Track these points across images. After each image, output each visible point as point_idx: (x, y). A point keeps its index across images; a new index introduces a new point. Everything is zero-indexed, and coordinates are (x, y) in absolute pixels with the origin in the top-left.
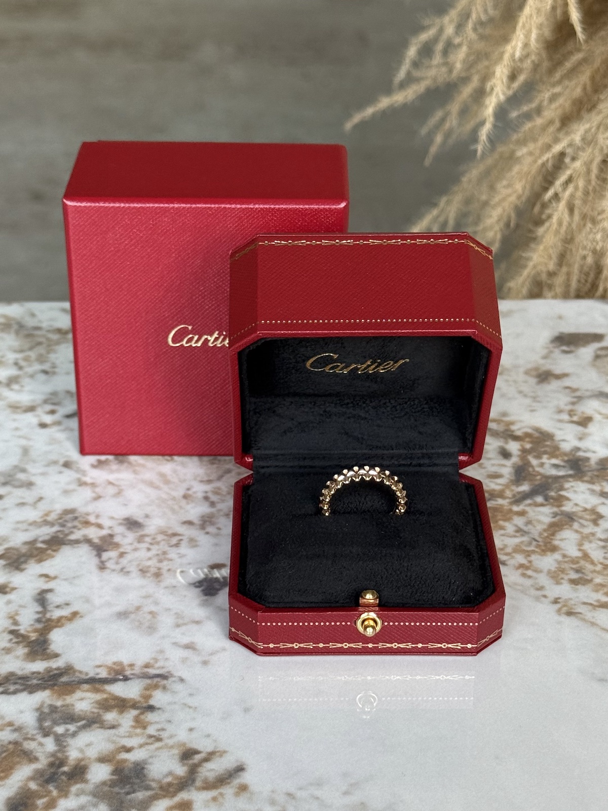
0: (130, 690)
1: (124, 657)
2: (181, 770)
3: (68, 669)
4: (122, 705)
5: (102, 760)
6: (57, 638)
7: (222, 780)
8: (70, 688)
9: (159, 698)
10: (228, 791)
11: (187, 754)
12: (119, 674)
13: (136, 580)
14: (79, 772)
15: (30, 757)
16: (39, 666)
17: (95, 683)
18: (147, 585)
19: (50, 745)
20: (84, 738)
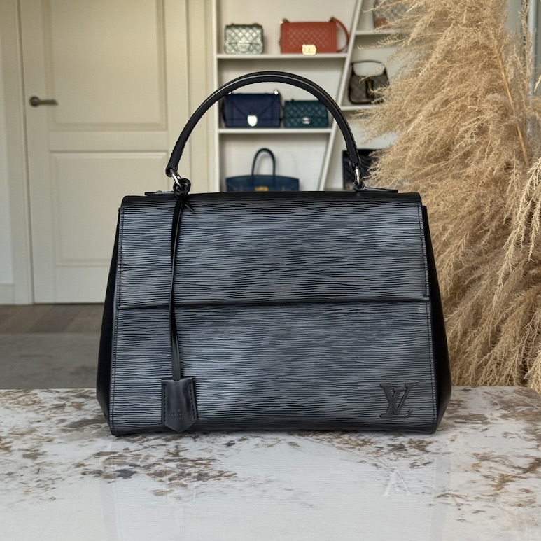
0: (205, 462)
1: (202, 457)
2: (218, 474)
3: (185, 458)
4: (201, 464)
5: (195, 472)
6: (181, 453)
7: (229, 476)
8: (186, 461)
9: (211, 463)
10: (231, 477)
11: (220, 472)
12: (201, 459)
13: (206, 443)
14: (189, 474)
15: (175, 472)
16: (177, 458)
17: (192, 461)
18: (210, 444)
19: (180, 470)
20: (190, 469)
